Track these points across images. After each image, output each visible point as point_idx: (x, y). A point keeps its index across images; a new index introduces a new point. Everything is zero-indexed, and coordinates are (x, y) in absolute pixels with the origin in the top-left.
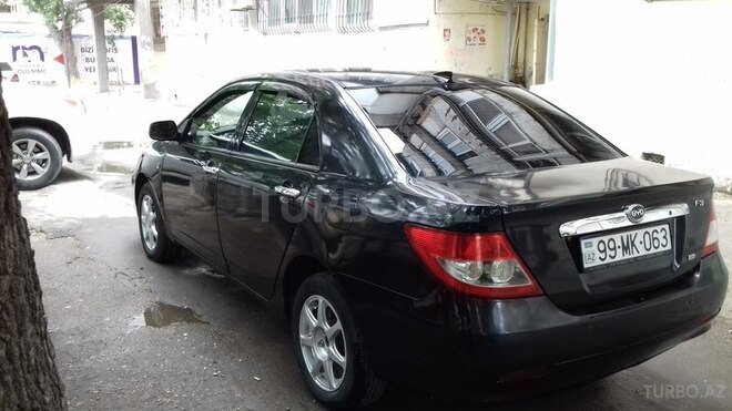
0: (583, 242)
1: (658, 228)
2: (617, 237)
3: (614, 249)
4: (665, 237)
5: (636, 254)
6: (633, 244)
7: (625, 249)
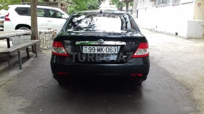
0: (84, 47)
1: (113, 47)
2: (96, 48)
3: (95, 50)
4: (115, 50)
5: (102, 52)
6: (102, 50)
7: (98, 50)
